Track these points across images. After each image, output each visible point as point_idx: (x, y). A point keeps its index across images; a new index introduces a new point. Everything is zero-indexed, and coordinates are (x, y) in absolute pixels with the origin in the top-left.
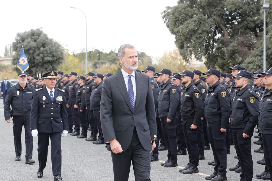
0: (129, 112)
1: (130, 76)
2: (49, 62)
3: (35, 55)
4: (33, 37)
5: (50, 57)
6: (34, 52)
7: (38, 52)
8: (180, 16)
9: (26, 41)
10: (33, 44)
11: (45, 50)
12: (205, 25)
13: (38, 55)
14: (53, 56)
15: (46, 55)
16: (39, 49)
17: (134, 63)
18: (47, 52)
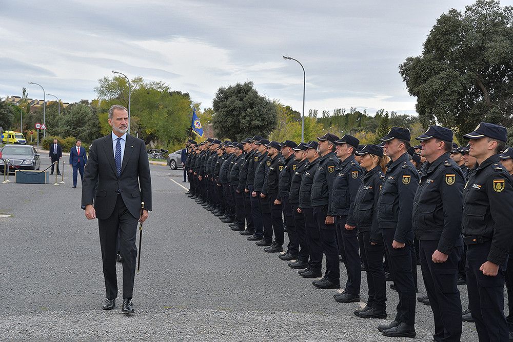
0: (115, 177)
1: (119, 139)
2: (257, 127)
3: (240, 117)
4: (239, 95)
5: (258, 120)
6: (240, 113)
7: (243, 114)
8: (422, 71)
9: (230, 99)
10: (238, 103)
11: (253, 112)
12: (456, 84)
13: (244, 118)
14: (263, 120)
15: (254, 118)
16: (245, 110)
17: (122, 126)
18: (256, 115)
